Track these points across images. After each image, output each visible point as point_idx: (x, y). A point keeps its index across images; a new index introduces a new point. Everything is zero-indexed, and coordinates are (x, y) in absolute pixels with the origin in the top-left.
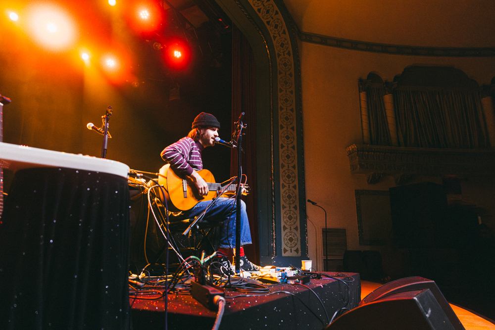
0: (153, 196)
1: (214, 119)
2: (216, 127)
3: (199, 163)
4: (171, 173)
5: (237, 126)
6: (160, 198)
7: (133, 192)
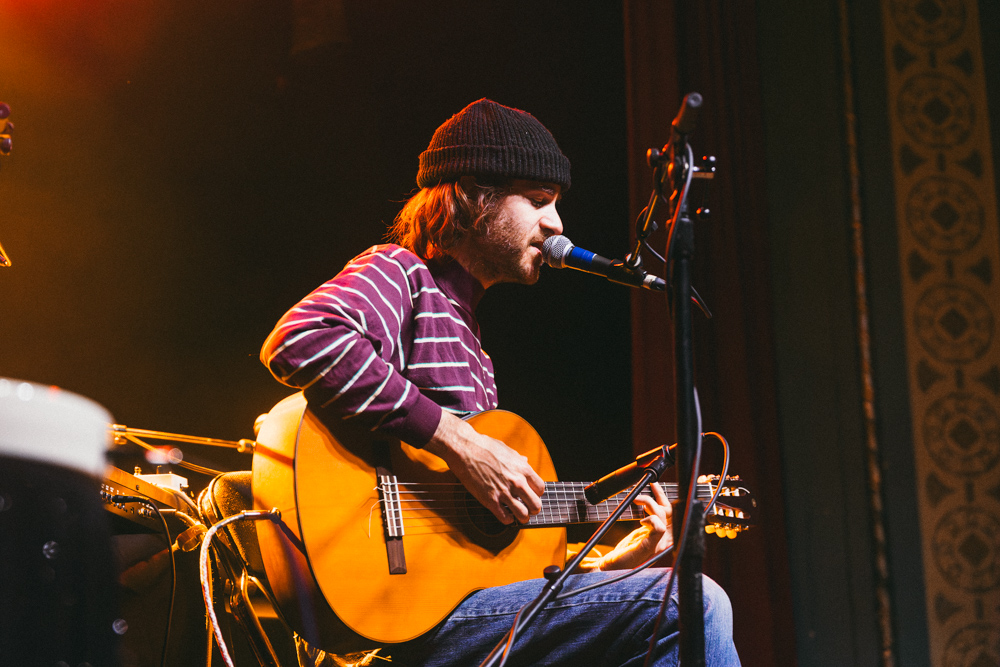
0: (227, 561)
1: (542, 142)
2: (548, 183)
3: (463, 376)
4: (317, 440)
5: (662, 170)
6: (262, 576)
7: (127, 543)
